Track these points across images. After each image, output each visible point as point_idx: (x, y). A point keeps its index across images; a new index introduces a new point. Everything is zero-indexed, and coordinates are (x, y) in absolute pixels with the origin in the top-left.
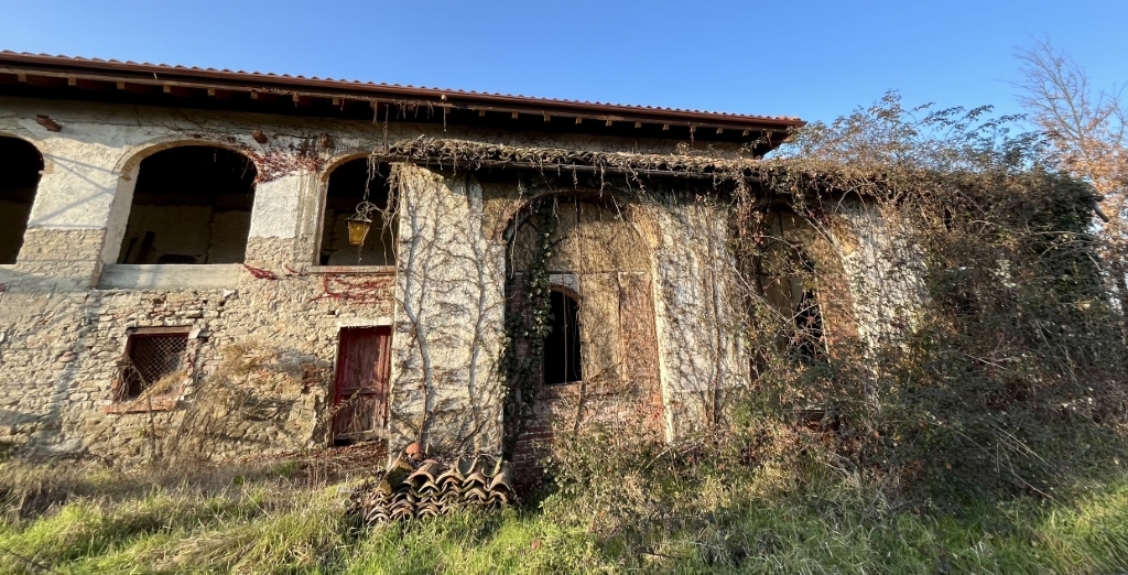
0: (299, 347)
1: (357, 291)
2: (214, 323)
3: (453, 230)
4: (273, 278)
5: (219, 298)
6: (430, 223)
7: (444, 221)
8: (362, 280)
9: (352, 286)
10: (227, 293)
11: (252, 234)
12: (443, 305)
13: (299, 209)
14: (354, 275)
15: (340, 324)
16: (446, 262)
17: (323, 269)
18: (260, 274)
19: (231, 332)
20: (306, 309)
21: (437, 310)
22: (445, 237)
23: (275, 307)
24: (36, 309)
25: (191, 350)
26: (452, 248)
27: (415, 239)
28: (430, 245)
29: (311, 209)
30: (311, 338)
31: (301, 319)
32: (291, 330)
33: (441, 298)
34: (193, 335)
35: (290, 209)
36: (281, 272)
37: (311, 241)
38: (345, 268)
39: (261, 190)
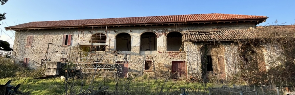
0: (167, 64)
1: (174, 55)
2: (155, 60)
3: (193, 50)
4: (162, 53)
5: (155, 56)
6: (190, 49)
7: (192, 49)
8: (174, 53)
9: (173, 54)
10: (156, 55)
11: (158, 46)
12: (193, 60)
13: (164, 42)
14: (173, 52)
15: (172, 60)
16: (192, 54)
17: (168, 52)
18: (160, 52)
19: (157, 61)
20: (167, 58)
21: (192, 61)
22: (192, 51)
23: (162, 57)
24: (134, 57)
25: (153, 63)
26: (193, 52)
27: (188, 51)
28: (190, 52)
29: (165, 42)
30: (168, 62)
31: (166, 59)
32: (165, 61)
33: (192, 59)
34: (153, 61)
35: (162, 42)
36: (163, 52)
37: (166, 47)
38: (172, 51)
39: (158, 39)
